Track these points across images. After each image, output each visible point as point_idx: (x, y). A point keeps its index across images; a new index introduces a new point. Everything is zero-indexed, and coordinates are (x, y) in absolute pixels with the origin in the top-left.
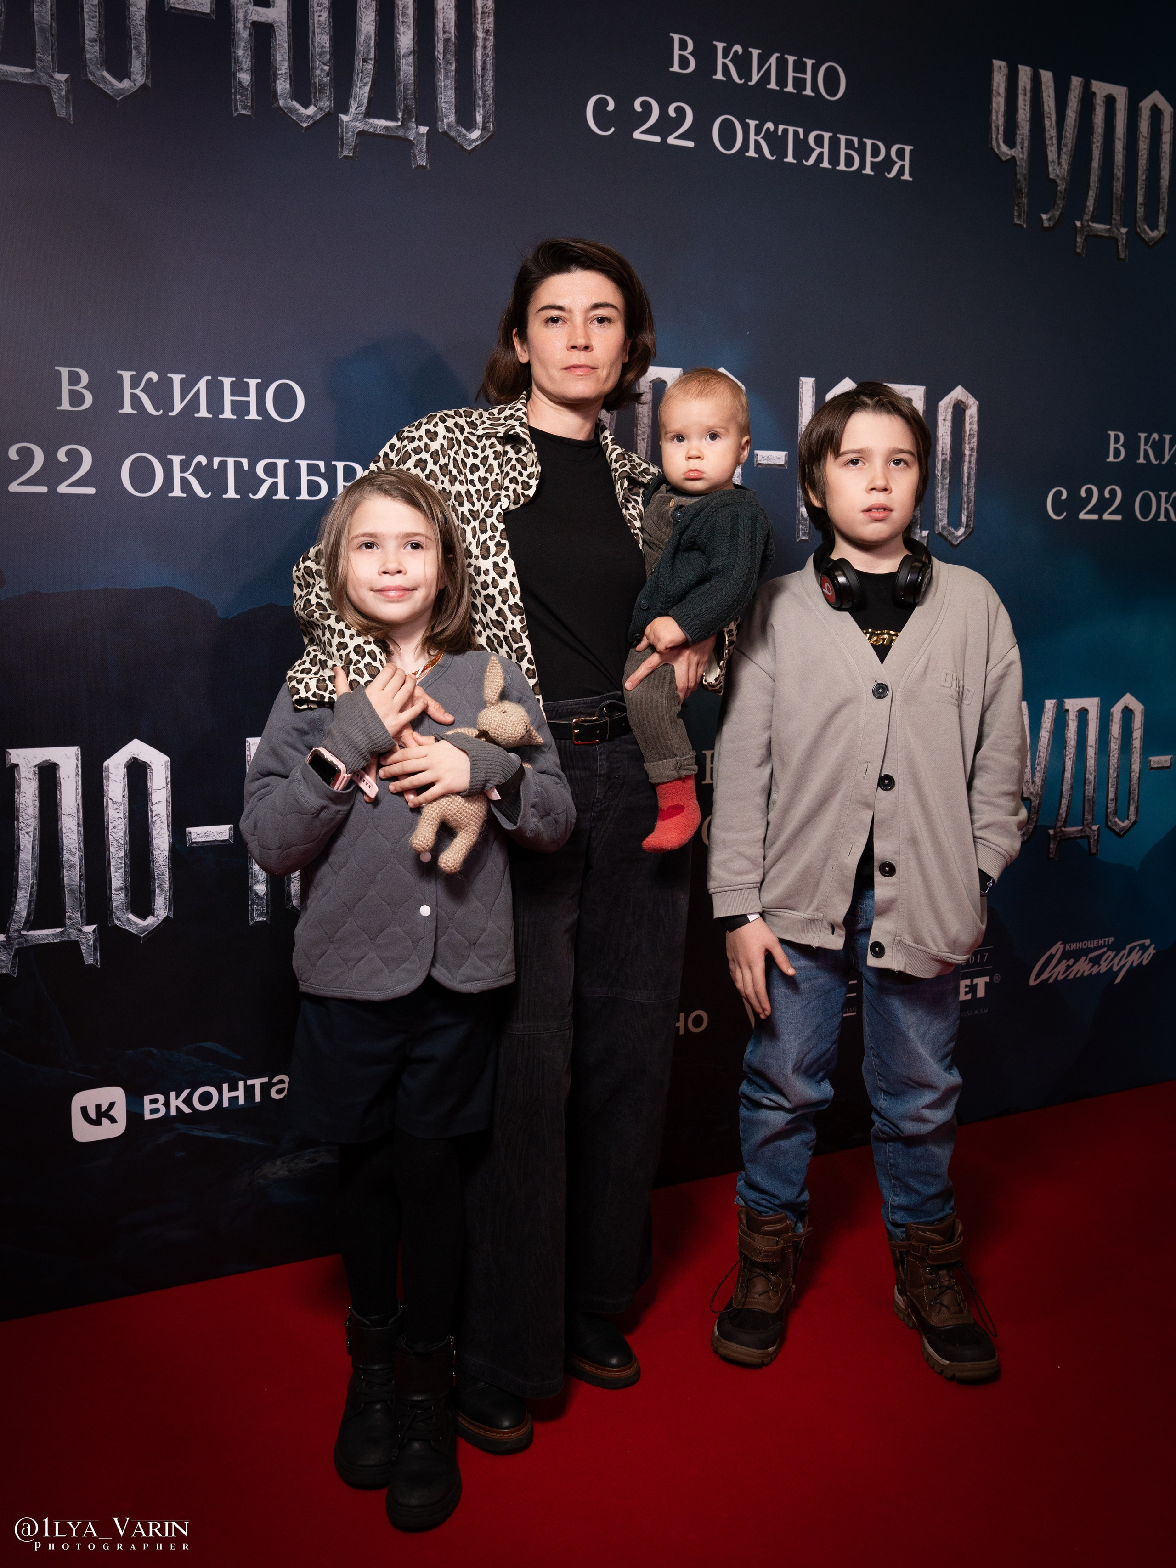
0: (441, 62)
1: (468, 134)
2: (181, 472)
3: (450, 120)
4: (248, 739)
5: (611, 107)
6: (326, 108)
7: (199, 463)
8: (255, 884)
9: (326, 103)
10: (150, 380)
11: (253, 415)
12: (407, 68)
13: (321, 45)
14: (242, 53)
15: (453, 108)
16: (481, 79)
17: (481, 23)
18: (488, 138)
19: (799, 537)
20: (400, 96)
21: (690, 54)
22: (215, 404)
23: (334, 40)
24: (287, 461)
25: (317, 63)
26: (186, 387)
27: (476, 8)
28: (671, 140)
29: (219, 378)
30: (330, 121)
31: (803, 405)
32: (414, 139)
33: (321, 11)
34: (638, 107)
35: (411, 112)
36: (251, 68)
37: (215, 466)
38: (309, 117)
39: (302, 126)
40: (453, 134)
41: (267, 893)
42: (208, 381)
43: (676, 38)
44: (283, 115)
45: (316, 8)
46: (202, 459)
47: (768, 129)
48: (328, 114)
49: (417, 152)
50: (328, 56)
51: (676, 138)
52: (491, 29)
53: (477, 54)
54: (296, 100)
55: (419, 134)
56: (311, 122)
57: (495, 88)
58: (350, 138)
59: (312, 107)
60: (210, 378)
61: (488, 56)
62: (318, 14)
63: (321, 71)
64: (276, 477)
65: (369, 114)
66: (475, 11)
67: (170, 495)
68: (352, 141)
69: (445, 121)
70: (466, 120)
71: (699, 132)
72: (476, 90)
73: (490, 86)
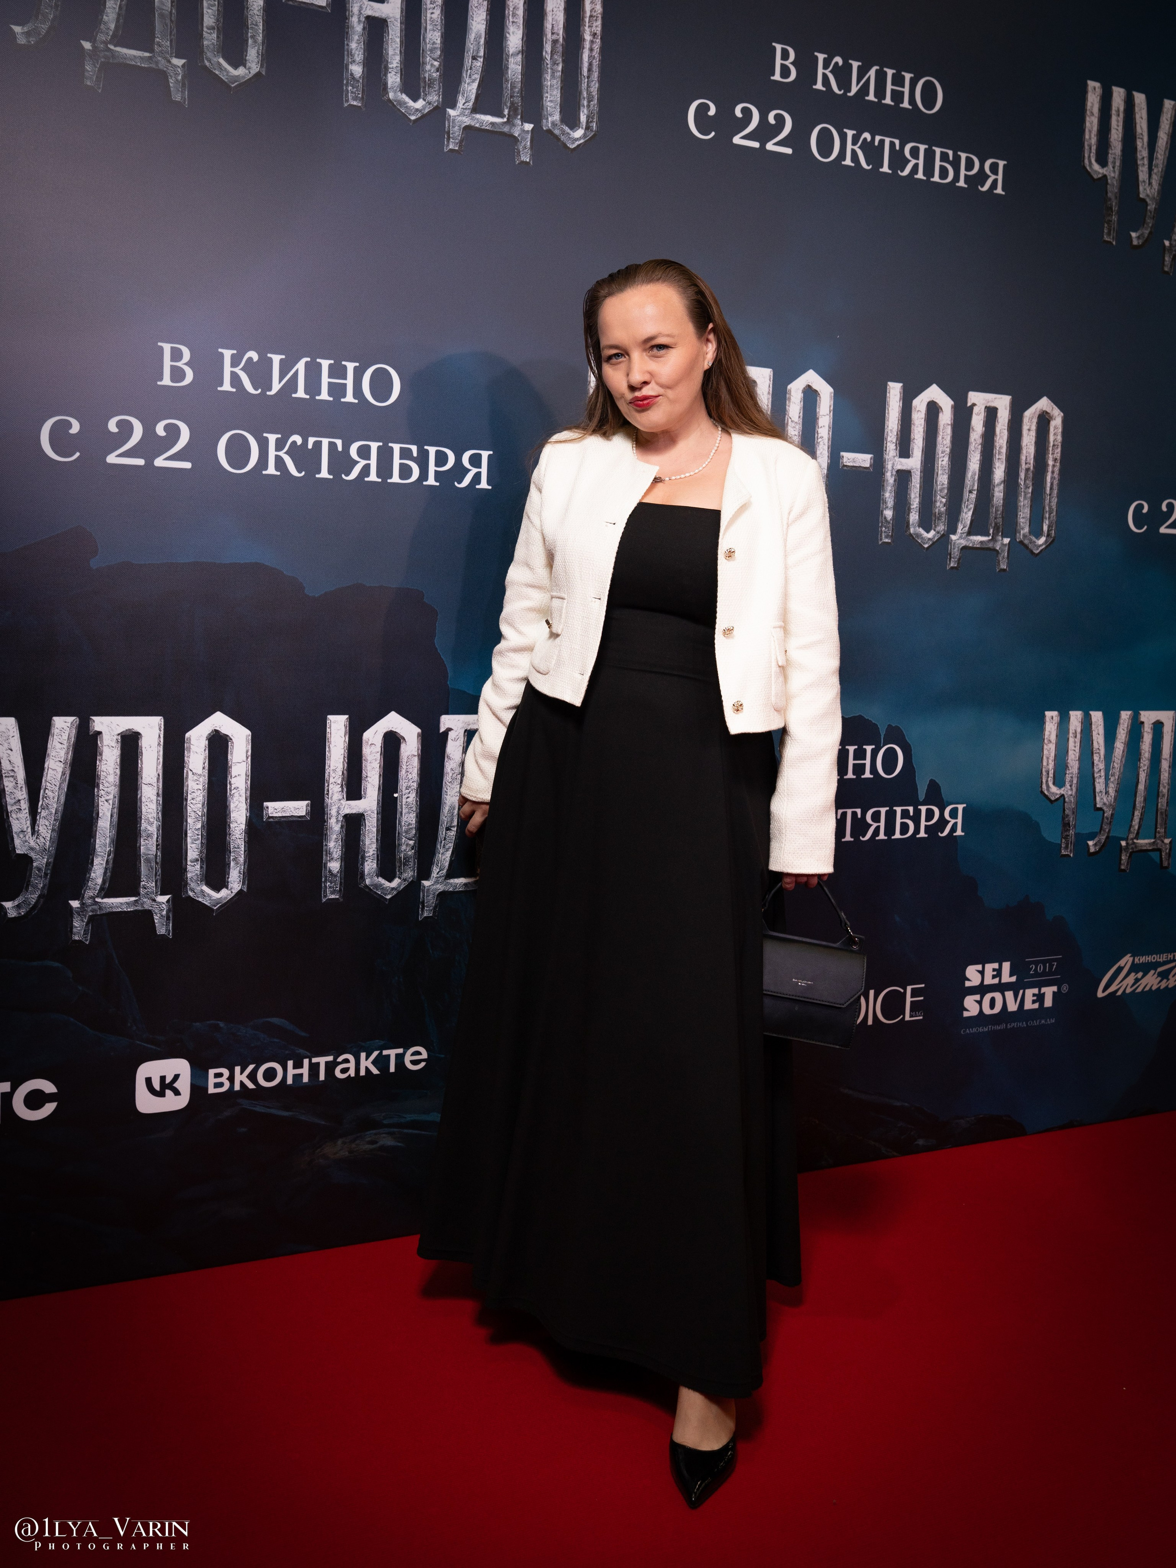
0: (548, 62)
1: (571, 132)
2: (276, 450)
3: (555, 118)
4: (329, 716)
5: (712, 112)
6: (435, 102)
7: (294, 443)
8: (330, 861)
9: (434, 98)
10: (250, 359)
11: (349, 398)
12: (515, 67)
13: (432, 42)
14: (356, 46)
15: (558, 107)
16: (586, 80)
17: (589, 26)
18: (590, 137)
19: (881, 540)
20: (507, 93)
21: (791, 63)
22: (313, 385)
23: (445, 37)
24: (381, 444)
25: (428, 59)
26: (285, 368)
27: (584, 11)
28: (770, 146)
29: (318, 360)
30: (438, 114)
31: (890, 409)
32: (519, 135)
33: (434, 8)
34: (738, 113)
35: (518, 109)
36: (364, 60)
37: (310, 446)
38: (417, 110)
39: (410, 119)
40: (557, 132)
41: (340, 871)
42: (307, 363)
43: (779, 47)
44: (392, 108)
45: (429, 6)
46: (297, 439)
47: (865, 139)
48: (436, 108)
49: (521, 148)
50: (439, 53)
51: (775, 144)
52: (599, 33)
53: (584, 56)
54: (405, 94)
55: (524, 130)
56: (419, 115)
57: (600, 89)
58: (456, 132)
59: (421, 100)
60: (309, 359)
61: (594, 58)
62: (431, 11)
63: (431, 66)
64: (369, 459)
65: (475, 110)
66: (583, 14)
67: (264, 472)
68: (459, 136)
69: (550, 119)
70: (570, 118)
71: (798, 139)
72: (581, 90)
73: (595, 87)
